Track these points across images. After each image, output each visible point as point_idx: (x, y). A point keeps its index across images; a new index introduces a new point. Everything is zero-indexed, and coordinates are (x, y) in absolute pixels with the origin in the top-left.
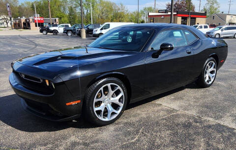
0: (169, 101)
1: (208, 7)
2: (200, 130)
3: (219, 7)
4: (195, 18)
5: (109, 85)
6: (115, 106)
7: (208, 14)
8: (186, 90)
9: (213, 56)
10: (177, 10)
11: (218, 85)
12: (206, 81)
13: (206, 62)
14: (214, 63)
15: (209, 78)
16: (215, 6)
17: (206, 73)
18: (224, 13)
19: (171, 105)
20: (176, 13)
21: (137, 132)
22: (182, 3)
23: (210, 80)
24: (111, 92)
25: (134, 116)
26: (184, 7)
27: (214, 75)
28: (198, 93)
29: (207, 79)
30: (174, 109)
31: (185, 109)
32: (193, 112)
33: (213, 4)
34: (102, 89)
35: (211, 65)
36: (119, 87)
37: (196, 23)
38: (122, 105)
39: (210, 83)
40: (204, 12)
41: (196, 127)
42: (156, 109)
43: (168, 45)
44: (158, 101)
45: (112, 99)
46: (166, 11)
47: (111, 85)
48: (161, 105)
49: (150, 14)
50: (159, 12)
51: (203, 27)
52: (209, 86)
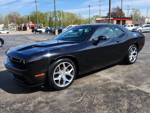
0: (105, 74)
1: (133, 14)
2: (125, 94)
3: (140, 13)
4: (125, 21)
5: (64, 63)
6: (68, 77)
7: (133, 18)
8: (117, 66)
9: (134, 44)
10: (114, 16)
11: (139, 63)
12: (130, 60)
13: (130, 47)
14: (136, 48)
15: (133, 58)
16: (138, 13)
17: (130, 54)
18: (144, 17)
19: (107, 76)
20: (113, 18)
21: (82, 94)
22: (117, 12)
23: (133, 60)
24: (65, 68)
25: (82, 84)
26: (118, 14)
27: (136, 56)
28: (125, 68)
29: (131, 58)
30: (108, 79)
31: (116, 79)
32: (121, 81)
33: (136, 12)
34: (59, 66)
35: (133, 49)
36: (70, 65)
37: (126, 24)
38: (73, 76)
39: (133, 61)
40: (131, 17)
41: (122, 92)
42: (96, 79)
43: (103, 37)
44: (98, 74)
45: (66, 72)
46: (107, 17)
47: (65, 63)
48: (100, 76)
49: (97, 19)
50: (102, 18)
51: (130, 26)
52: (133, 63)
